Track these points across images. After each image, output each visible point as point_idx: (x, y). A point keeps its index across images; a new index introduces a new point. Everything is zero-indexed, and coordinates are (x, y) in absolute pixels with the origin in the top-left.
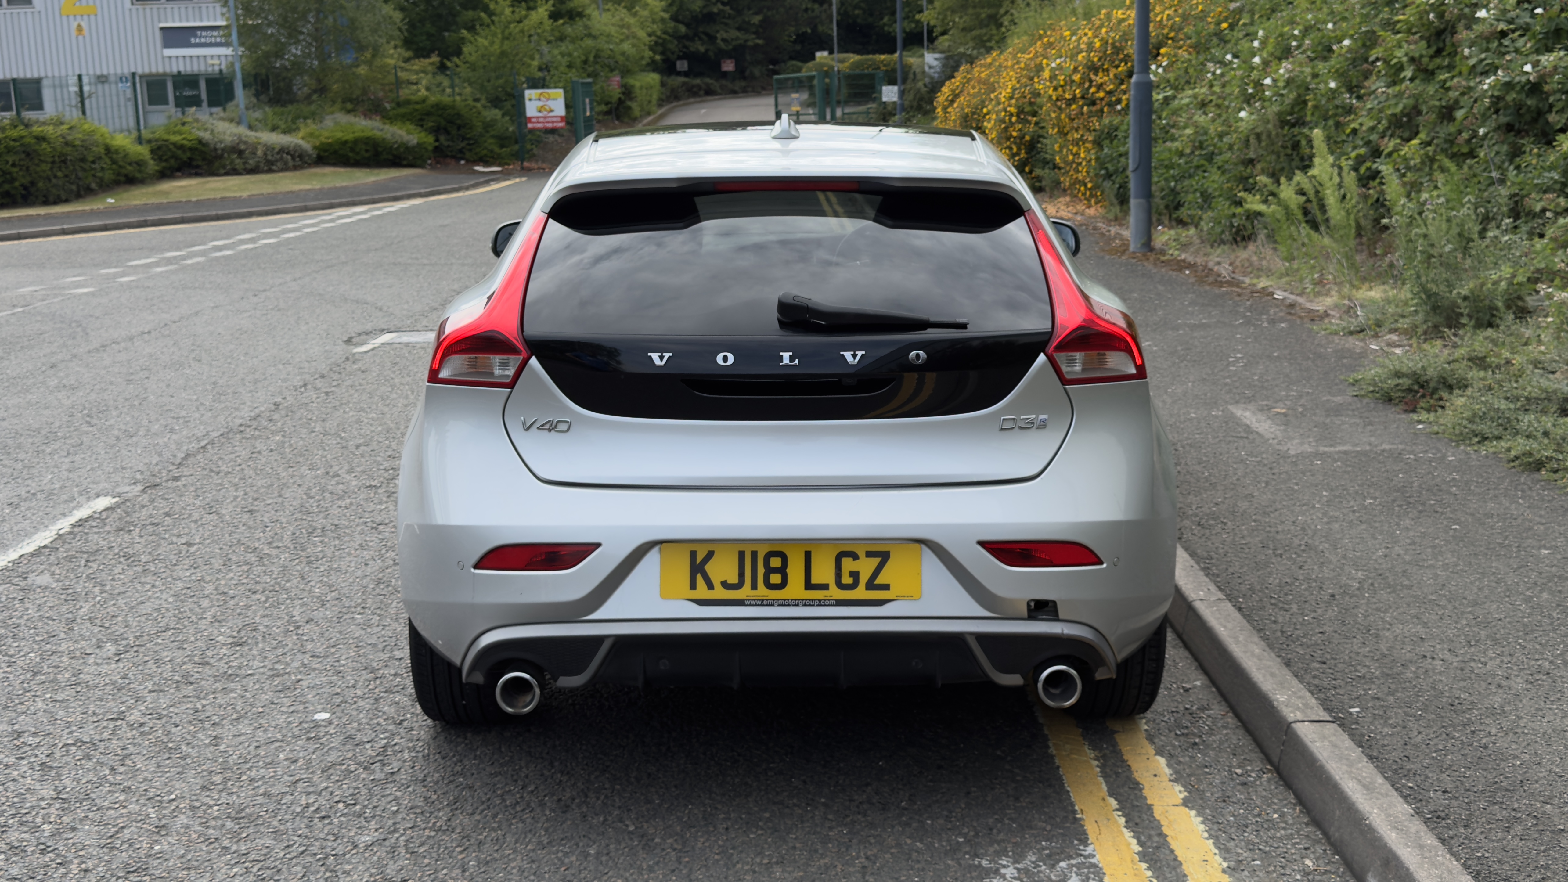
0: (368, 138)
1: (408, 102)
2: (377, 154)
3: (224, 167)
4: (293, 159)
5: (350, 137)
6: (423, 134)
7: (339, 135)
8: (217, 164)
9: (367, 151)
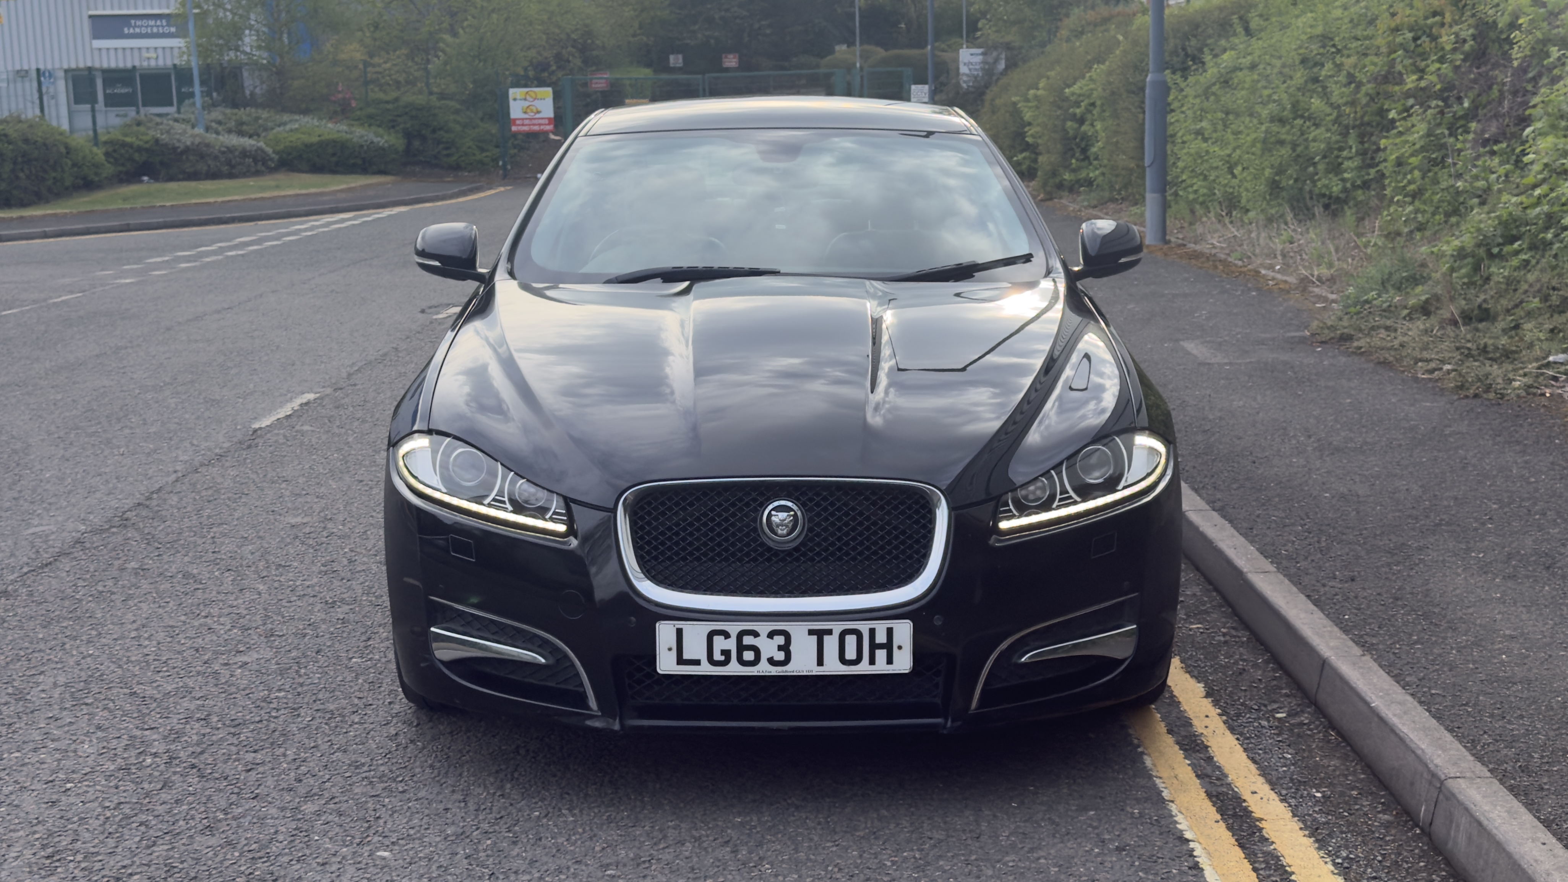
0: (334, 142)
1: (378, 102)
2: (344, 158)
3: (183, 171)
4: (256, 163)
5: (315, 140)
6: (393, 137)
7: (306, 139)
8: (176, 170)
9: (333, 155)
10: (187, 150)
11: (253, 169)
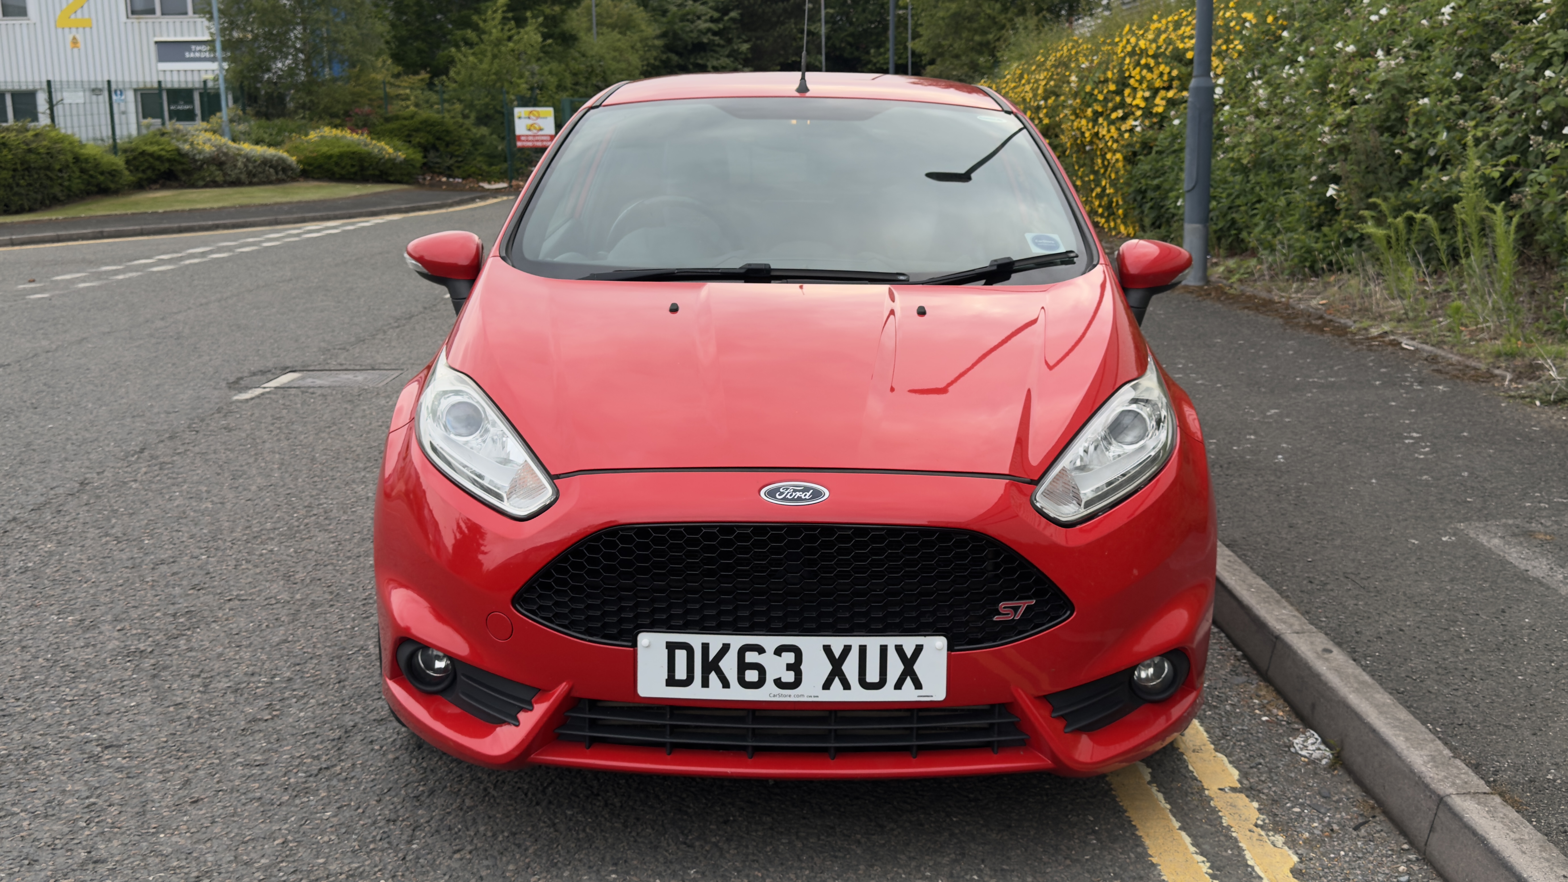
0: (354, 153)
1: (397, 118)
2: (363, 169)
3: (203, 179)
4: (277, 173)
5: (336, 151)
6: (411, 151)
7: (325, 149)
8: (196, 176)
9: (353, 166)
10: (206, 161)
11: (274, 178)
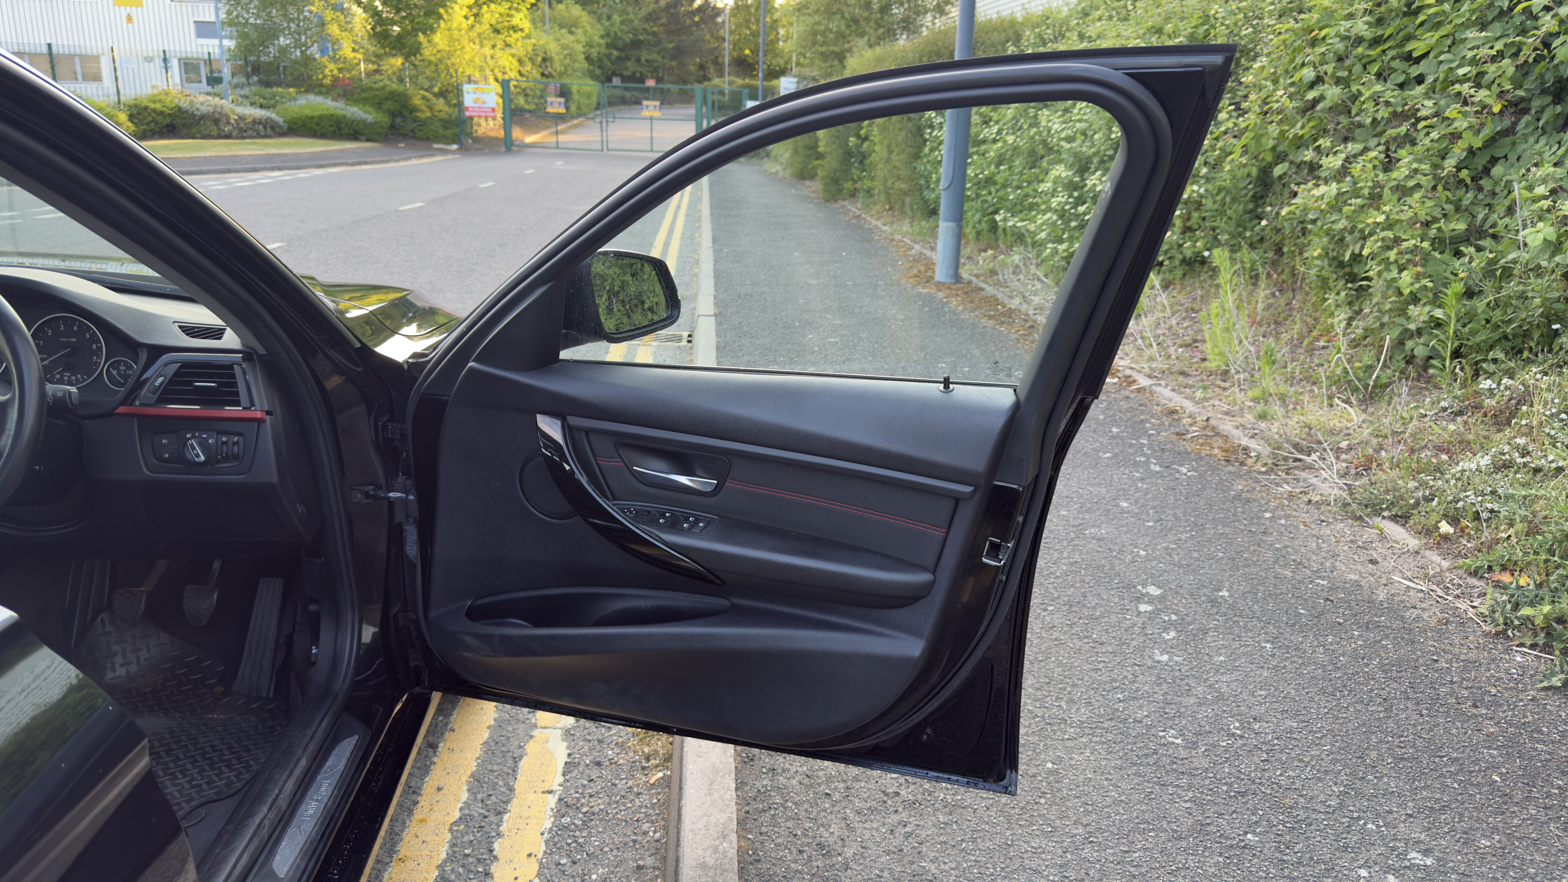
0: (333, 115)
1: (371, 89)
2: (339, 128)
3: (200, 132)
4: (264, 129)
5: (317, 113)
6: (380, 115)
7: (308, 112)
8: (194, 130)
9: (331, 126)
10: (203, 117)
11: (262, 133)
